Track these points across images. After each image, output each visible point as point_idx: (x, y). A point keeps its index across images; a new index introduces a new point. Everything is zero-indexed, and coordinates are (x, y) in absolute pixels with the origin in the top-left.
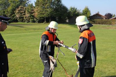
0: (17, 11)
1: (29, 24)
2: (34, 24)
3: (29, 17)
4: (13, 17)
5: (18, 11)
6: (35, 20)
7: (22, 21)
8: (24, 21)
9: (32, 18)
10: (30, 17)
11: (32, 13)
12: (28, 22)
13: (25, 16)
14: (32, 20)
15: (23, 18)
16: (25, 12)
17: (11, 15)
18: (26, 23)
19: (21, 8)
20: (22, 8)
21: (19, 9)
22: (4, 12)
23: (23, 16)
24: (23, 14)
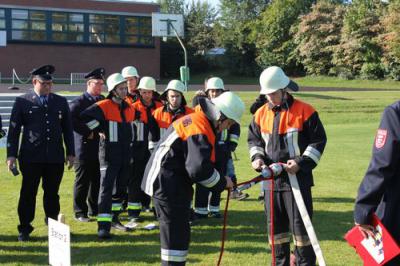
0: (303, 28)
1: (353, 84)
2: (377, 83)
3: (355, 50)
4: (286, 52)
5: (307, 27)
6: (385, 64)
7: (325, 72)
8: (332, 71)
9: (370, 60)
10: (364, 52)
11: (374, 34)
12: (350, 78)
13: (337, 48)
14: (372, 66)
15: (328, 56)
16: (337, 30)
17: (276, 44)
18: (340, 80)
19: (321, 10)
20: (328, 11)
21: (313, 15)
22: (247, 31)
23: (329, 48)
24: (329, 38)
